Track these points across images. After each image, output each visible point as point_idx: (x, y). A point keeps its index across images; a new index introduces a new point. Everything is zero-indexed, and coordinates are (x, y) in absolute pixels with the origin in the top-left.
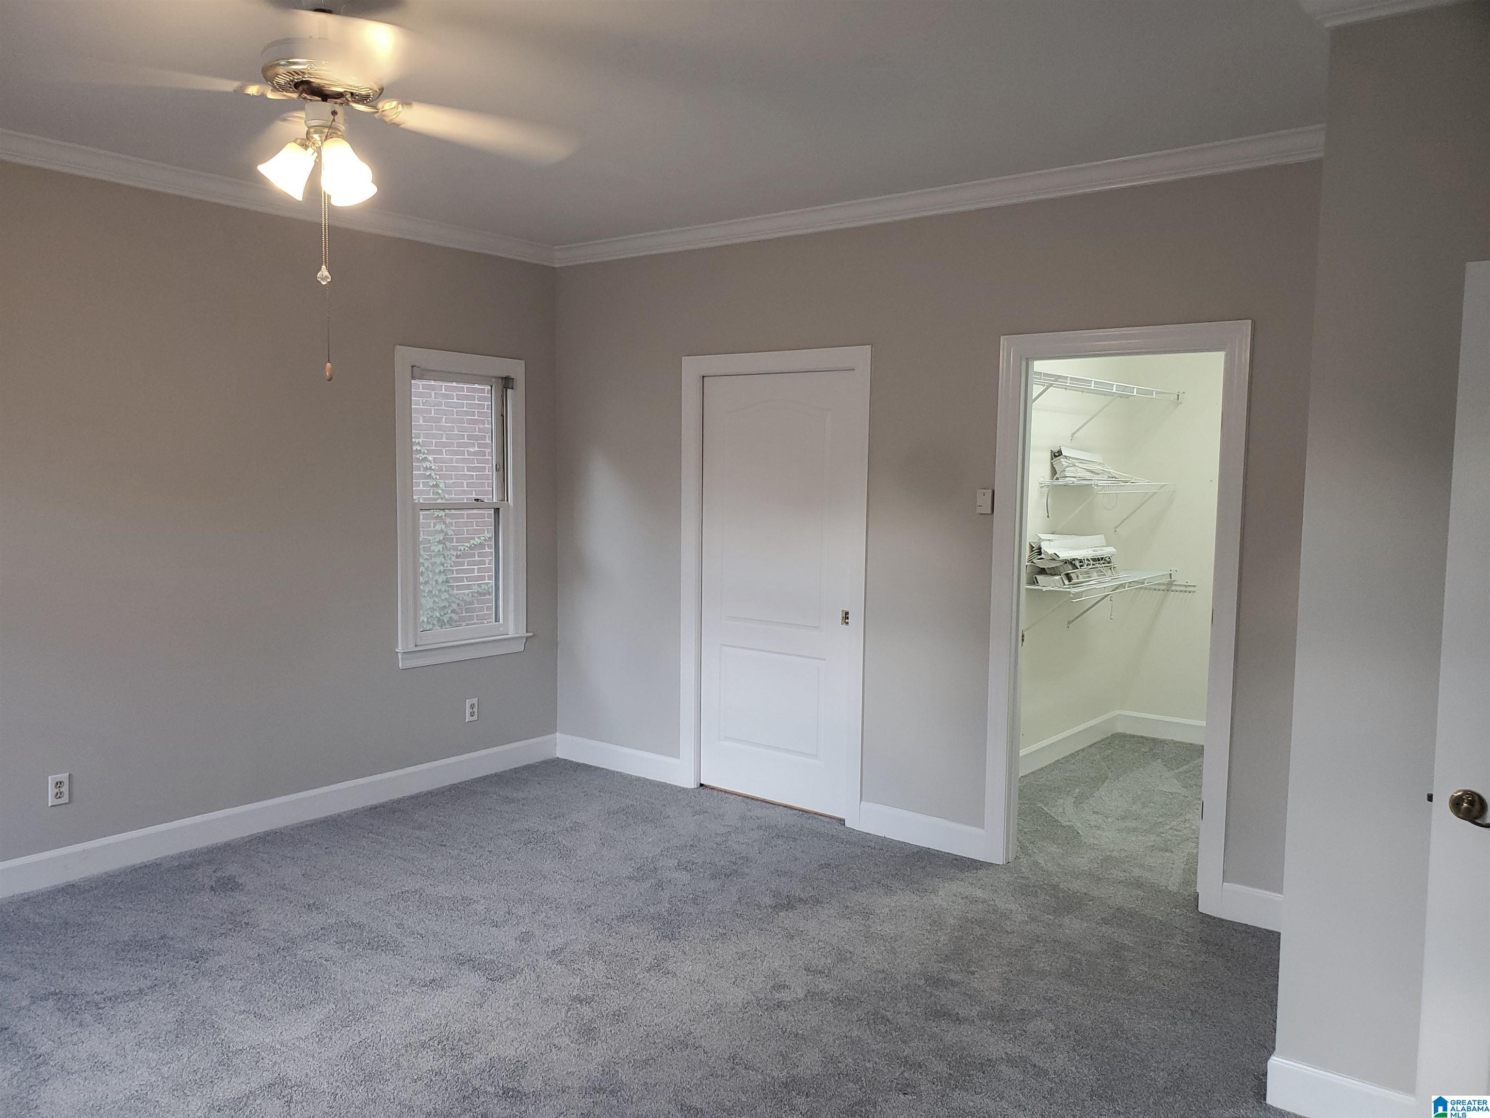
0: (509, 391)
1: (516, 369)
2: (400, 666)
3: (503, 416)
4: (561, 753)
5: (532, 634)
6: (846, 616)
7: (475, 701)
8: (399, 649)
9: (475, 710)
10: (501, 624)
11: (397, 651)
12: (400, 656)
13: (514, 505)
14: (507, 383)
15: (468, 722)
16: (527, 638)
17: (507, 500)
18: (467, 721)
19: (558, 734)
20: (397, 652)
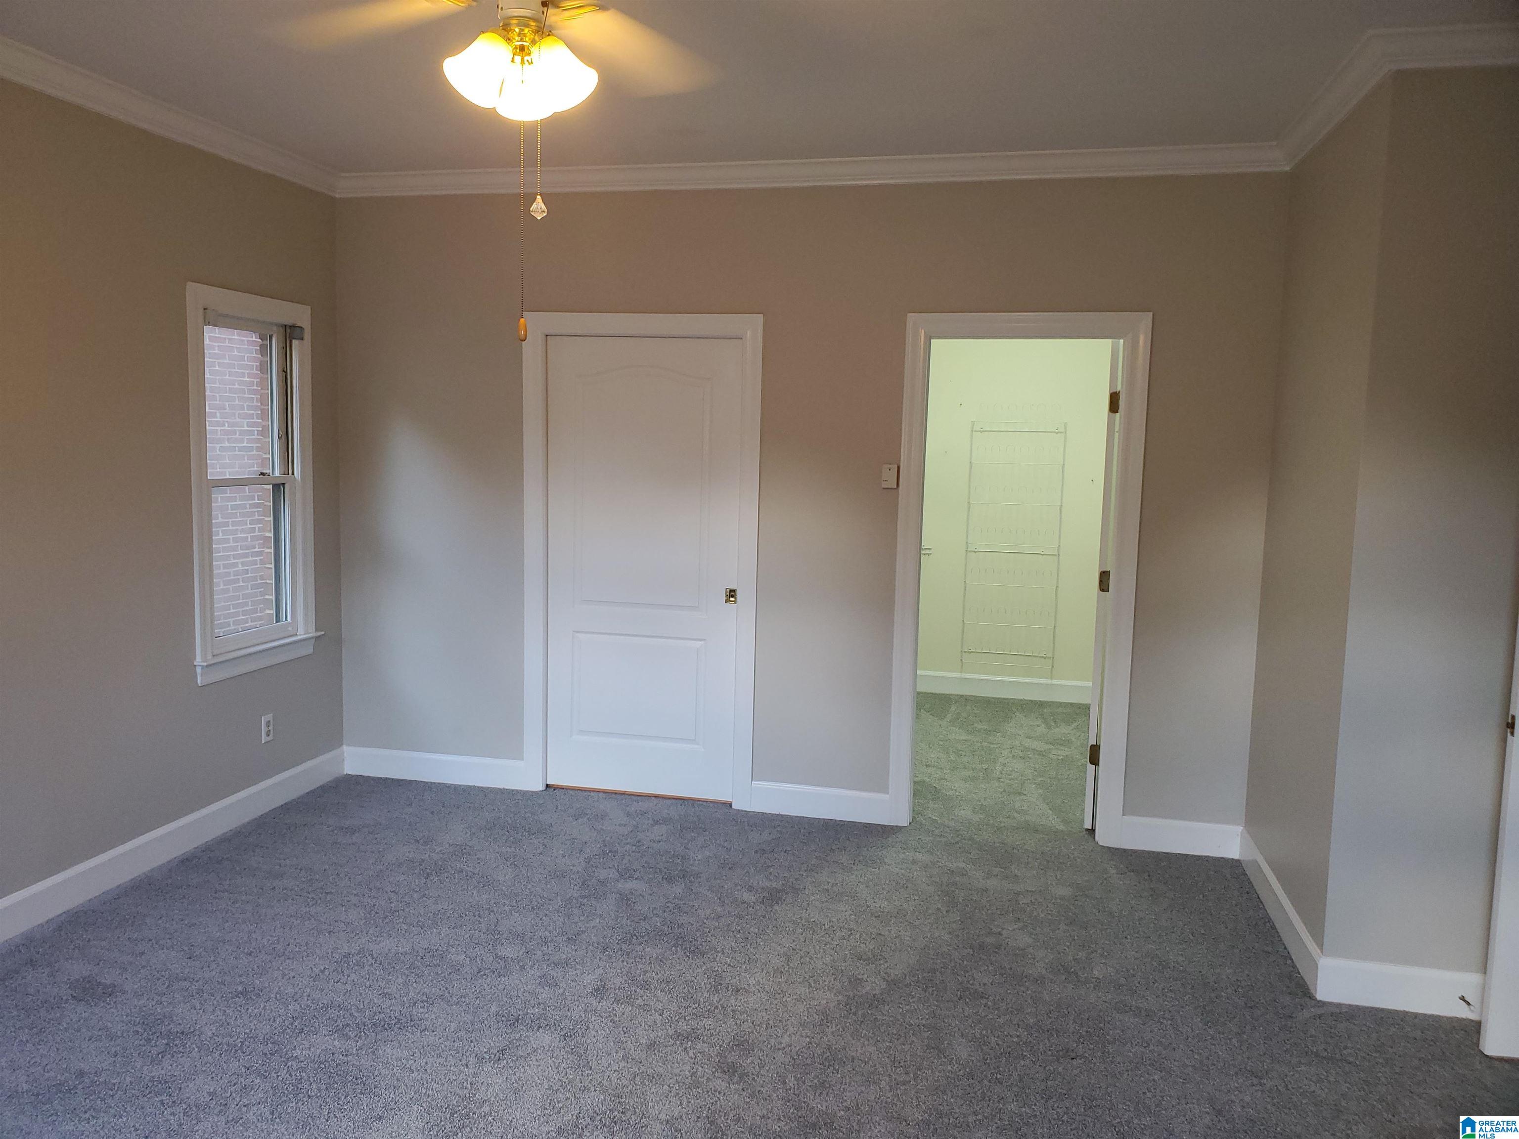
0: (295, 343)
1: (301, 315)
2: (199, 681)
3: (286, 372)
4: (349, 769)
5: (323, 633)
6: (732, 593)
7: (270, 717)
8: (198, 660)
9: (271, 728)
10: (290, 623)
11: (195, 664)
12: (199, 670)
13: (302, 479)
14: (290, 333)
15: (265, 743)
16: (317, 638)
17: (293, 474)
18: (263, 742)
19: (345, 747)
20: (195, 666)
